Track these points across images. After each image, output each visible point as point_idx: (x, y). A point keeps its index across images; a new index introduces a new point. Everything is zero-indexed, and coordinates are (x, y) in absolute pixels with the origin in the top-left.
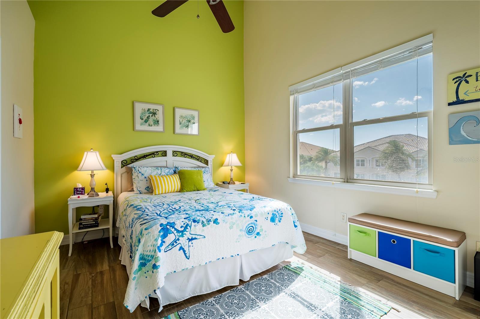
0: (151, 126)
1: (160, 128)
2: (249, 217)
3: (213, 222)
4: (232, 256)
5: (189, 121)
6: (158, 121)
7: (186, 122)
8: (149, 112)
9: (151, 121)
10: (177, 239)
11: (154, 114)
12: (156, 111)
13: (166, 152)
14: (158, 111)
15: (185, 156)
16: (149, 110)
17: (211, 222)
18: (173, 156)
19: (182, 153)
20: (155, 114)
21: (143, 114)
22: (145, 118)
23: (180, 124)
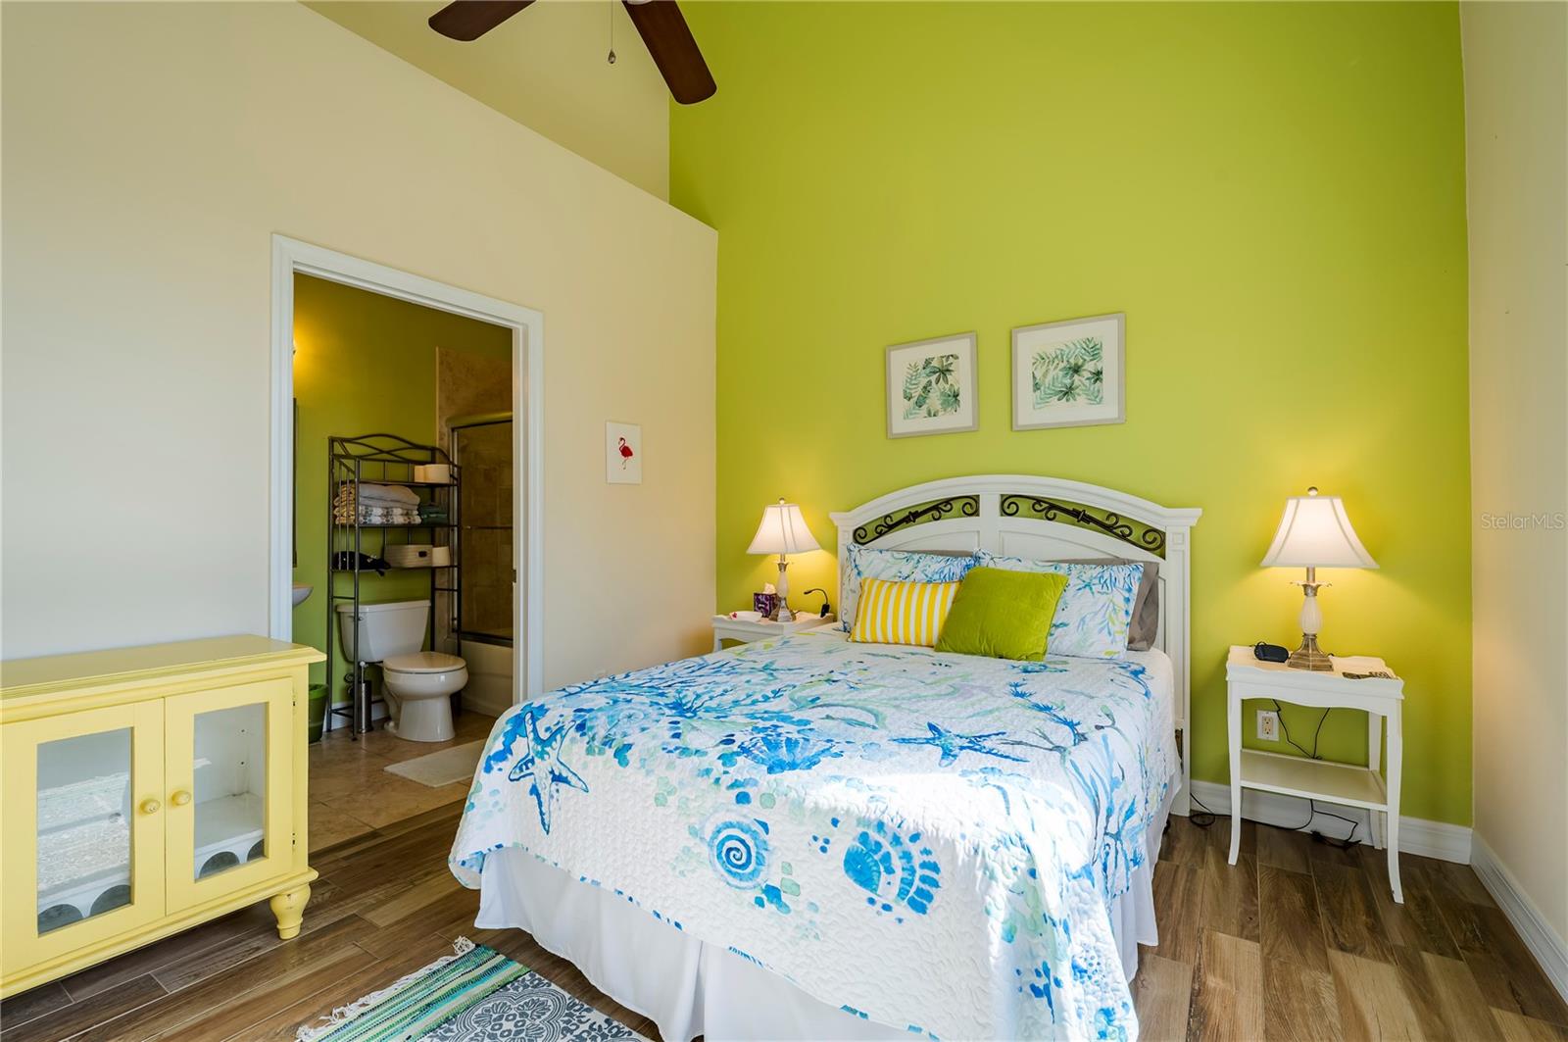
0: (935, 415)
1: (962, 417)
2: (737, 791)
3: (613, 751)
4: (658, 916)
5: (1076, 370)
6: (956, 396)
7: (1061, 374)
8: (928, 370)
9: (934, 400)
10: (530, 757)
11: (944, 372)
12: (951, 360)
13: (976, 499)
14: (957, 358)
15: (1051, 514)
16: (928, 362)
17: (610, 747)
18: (1004, 513)
19: (1038, 501)
20: (947, 373)
21: (911, 379)
22: (917, 393)
23: (1037, 387)
